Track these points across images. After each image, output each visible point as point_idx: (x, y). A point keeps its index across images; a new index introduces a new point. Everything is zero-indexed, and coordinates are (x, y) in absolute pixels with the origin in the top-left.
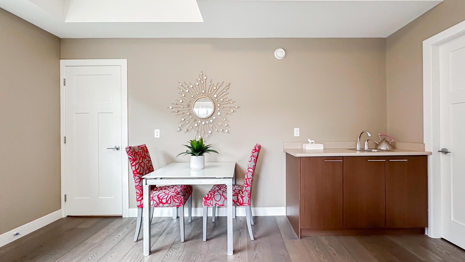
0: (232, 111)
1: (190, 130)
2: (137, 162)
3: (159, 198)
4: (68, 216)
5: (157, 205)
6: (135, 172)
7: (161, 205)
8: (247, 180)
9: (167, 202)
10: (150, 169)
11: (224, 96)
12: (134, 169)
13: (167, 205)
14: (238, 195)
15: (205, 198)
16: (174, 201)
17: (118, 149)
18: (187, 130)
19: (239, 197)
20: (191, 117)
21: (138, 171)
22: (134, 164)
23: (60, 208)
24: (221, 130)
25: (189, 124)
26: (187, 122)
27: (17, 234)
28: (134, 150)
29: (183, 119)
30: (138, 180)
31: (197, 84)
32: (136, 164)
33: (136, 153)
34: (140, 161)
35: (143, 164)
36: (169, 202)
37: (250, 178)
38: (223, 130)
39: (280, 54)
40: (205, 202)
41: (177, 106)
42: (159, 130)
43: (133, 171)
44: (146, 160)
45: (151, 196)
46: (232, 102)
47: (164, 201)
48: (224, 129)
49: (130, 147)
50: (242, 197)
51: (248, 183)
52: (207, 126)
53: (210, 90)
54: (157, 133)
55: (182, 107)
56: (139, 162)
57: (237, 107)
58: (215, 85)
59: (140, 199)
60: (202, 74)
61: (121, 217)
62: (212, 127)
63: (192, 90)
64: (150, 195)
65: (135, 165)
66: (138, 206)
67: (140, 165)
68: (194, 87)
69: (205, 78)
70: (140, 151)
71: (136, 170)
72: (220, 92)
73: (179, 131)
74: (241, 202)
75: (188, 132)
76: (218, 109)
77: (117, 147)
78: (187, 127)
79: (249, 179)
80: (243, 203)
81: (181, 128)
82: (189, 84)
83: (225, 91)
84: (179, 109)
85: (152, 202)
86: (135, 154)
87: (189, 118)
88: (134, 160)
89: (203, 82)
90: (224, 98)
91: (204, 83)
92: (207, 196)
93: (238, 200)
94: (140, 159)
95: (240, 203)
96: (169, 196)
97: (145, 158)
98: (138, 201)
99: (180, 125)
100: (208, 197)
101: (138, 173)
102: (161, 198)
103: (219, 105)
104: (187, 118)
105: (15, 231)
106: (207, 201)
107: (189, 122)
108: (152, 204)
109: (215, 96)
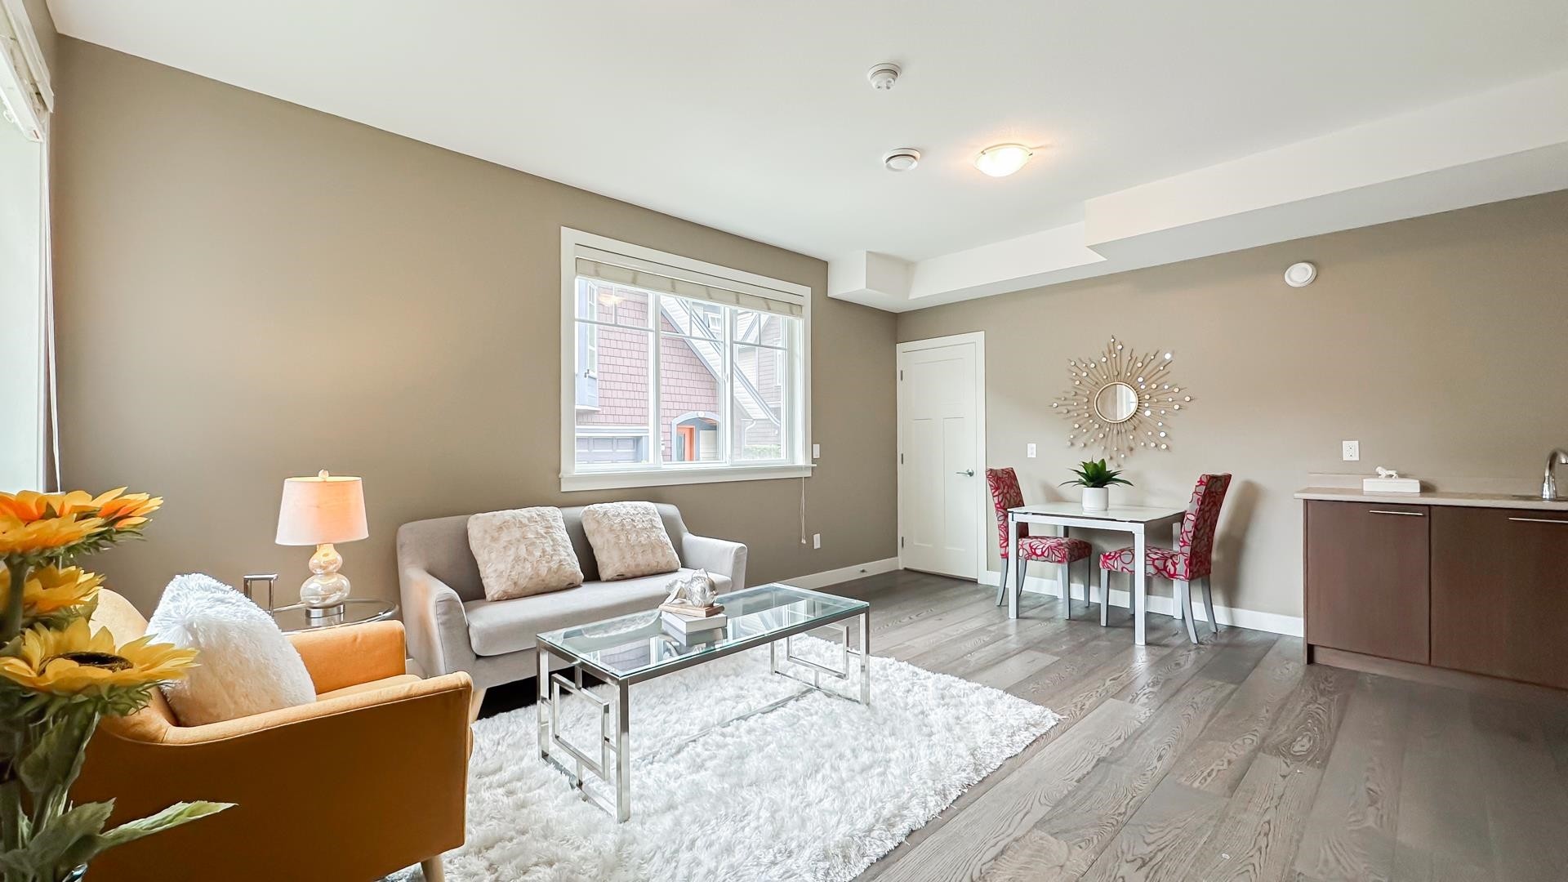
0: (1177, 407)
1: (1089, 444)
2: (1000, 491)
3: (1031, 548)
4: (906, 569)
5: (1029, 557)
6: (998, 506)
7: (1034, 557)
8: (1184, 534)
9: (1043, 553)
10: (1020, 503)
11: (1159, 378)
12: (997, 502)
13: (1043, 558)
14: (1166, 561)
15: (1104, 556)
16: (1053, 553)
17: (971, 474)
18: (1085, 445)
19: (1169, 563)
20: (1091, 421)
21: (1002, 504)
22: (997, 493)
23: (897, 555)
24: (1153, 445)
25: (1088, 435)
26: (1085, 431)
27: (863, 571)
28: (996, 474)
29: (1077, 426)
30: (1002, 518)
31: (1104, 360)
32: (999, 494)
33: (999, 478)
34: (1005, 491)
35: (1008, 496)
36: (1046, 554)
37: (1190, 532)
38: (1156, 446)
39: (1299, 274)
40: (1103, 562)
41: (1066, 402)
42: (1034, 445)
43: (996, 504)
44: (1013, 491)
45: (1020, 543)
46: (1176, 390)
47: (1039, 552)
48: (1157, 442)
49: (991, 470)
50: (1174, 564)
51: (1186, 539)
52: (1124, 436)
53: (1129, 370)
54: (1032, 450)
55: (1075, 404)
56: (1003, 492)
57: (1188, 399)
58: (1140, 358)
59: (1005, 544)
60: (1113, 340)
61: (974, 582)
62: (1133, 439)
63: (1094, 371)
64: (1017, 541)
65: (998, 496)
66: (1002, 555)
67: (1004, 497)
68: (1098, 367)
69: (1120, 347)
70: (1005, 476)
71: (999, 503)
72: (1150, 373)
73: (1069, 447)
74: (1172, 572)
75: (1086, 449)
76: (1147, 405)
77: (970, 471)
78: (1084, 439)
79: (1187, 532)
80: (1175, 574)
81: (1074, 442)
82: (1088, 362)
83: (1162, 368)
84: (1069, 408)
85: (1021, 551)
86: (997, 479)
87: (1087, 423)
88: (997, 489)
89: (1114, 356)
90: (1159, 382)
91: (1118, 357)
92: (1107, 554)
93: (1165, 568)
94: (1004, 488)
95: (1169, 573)
96: (1047, 546)
97: (1012, 488)
98: (1001, 547)
99: (1072, 437)
100: (1109, 555)
101: (1001, 508)
102: (1034, 547)
103: (1147, 397)
104: (1085, 423)
105: (861, 567)
106: (1108, 561)
107: (1087, 431)
108: (1021, 554)
109: (1140, 380)
